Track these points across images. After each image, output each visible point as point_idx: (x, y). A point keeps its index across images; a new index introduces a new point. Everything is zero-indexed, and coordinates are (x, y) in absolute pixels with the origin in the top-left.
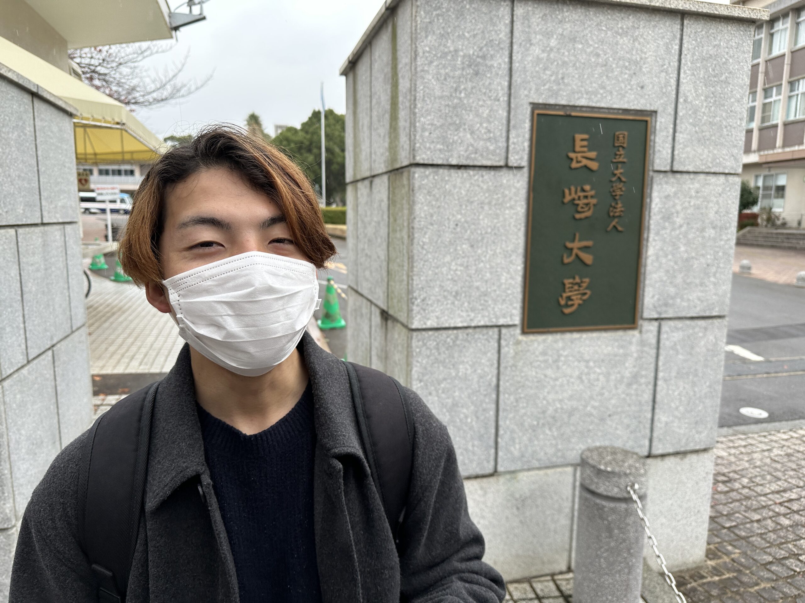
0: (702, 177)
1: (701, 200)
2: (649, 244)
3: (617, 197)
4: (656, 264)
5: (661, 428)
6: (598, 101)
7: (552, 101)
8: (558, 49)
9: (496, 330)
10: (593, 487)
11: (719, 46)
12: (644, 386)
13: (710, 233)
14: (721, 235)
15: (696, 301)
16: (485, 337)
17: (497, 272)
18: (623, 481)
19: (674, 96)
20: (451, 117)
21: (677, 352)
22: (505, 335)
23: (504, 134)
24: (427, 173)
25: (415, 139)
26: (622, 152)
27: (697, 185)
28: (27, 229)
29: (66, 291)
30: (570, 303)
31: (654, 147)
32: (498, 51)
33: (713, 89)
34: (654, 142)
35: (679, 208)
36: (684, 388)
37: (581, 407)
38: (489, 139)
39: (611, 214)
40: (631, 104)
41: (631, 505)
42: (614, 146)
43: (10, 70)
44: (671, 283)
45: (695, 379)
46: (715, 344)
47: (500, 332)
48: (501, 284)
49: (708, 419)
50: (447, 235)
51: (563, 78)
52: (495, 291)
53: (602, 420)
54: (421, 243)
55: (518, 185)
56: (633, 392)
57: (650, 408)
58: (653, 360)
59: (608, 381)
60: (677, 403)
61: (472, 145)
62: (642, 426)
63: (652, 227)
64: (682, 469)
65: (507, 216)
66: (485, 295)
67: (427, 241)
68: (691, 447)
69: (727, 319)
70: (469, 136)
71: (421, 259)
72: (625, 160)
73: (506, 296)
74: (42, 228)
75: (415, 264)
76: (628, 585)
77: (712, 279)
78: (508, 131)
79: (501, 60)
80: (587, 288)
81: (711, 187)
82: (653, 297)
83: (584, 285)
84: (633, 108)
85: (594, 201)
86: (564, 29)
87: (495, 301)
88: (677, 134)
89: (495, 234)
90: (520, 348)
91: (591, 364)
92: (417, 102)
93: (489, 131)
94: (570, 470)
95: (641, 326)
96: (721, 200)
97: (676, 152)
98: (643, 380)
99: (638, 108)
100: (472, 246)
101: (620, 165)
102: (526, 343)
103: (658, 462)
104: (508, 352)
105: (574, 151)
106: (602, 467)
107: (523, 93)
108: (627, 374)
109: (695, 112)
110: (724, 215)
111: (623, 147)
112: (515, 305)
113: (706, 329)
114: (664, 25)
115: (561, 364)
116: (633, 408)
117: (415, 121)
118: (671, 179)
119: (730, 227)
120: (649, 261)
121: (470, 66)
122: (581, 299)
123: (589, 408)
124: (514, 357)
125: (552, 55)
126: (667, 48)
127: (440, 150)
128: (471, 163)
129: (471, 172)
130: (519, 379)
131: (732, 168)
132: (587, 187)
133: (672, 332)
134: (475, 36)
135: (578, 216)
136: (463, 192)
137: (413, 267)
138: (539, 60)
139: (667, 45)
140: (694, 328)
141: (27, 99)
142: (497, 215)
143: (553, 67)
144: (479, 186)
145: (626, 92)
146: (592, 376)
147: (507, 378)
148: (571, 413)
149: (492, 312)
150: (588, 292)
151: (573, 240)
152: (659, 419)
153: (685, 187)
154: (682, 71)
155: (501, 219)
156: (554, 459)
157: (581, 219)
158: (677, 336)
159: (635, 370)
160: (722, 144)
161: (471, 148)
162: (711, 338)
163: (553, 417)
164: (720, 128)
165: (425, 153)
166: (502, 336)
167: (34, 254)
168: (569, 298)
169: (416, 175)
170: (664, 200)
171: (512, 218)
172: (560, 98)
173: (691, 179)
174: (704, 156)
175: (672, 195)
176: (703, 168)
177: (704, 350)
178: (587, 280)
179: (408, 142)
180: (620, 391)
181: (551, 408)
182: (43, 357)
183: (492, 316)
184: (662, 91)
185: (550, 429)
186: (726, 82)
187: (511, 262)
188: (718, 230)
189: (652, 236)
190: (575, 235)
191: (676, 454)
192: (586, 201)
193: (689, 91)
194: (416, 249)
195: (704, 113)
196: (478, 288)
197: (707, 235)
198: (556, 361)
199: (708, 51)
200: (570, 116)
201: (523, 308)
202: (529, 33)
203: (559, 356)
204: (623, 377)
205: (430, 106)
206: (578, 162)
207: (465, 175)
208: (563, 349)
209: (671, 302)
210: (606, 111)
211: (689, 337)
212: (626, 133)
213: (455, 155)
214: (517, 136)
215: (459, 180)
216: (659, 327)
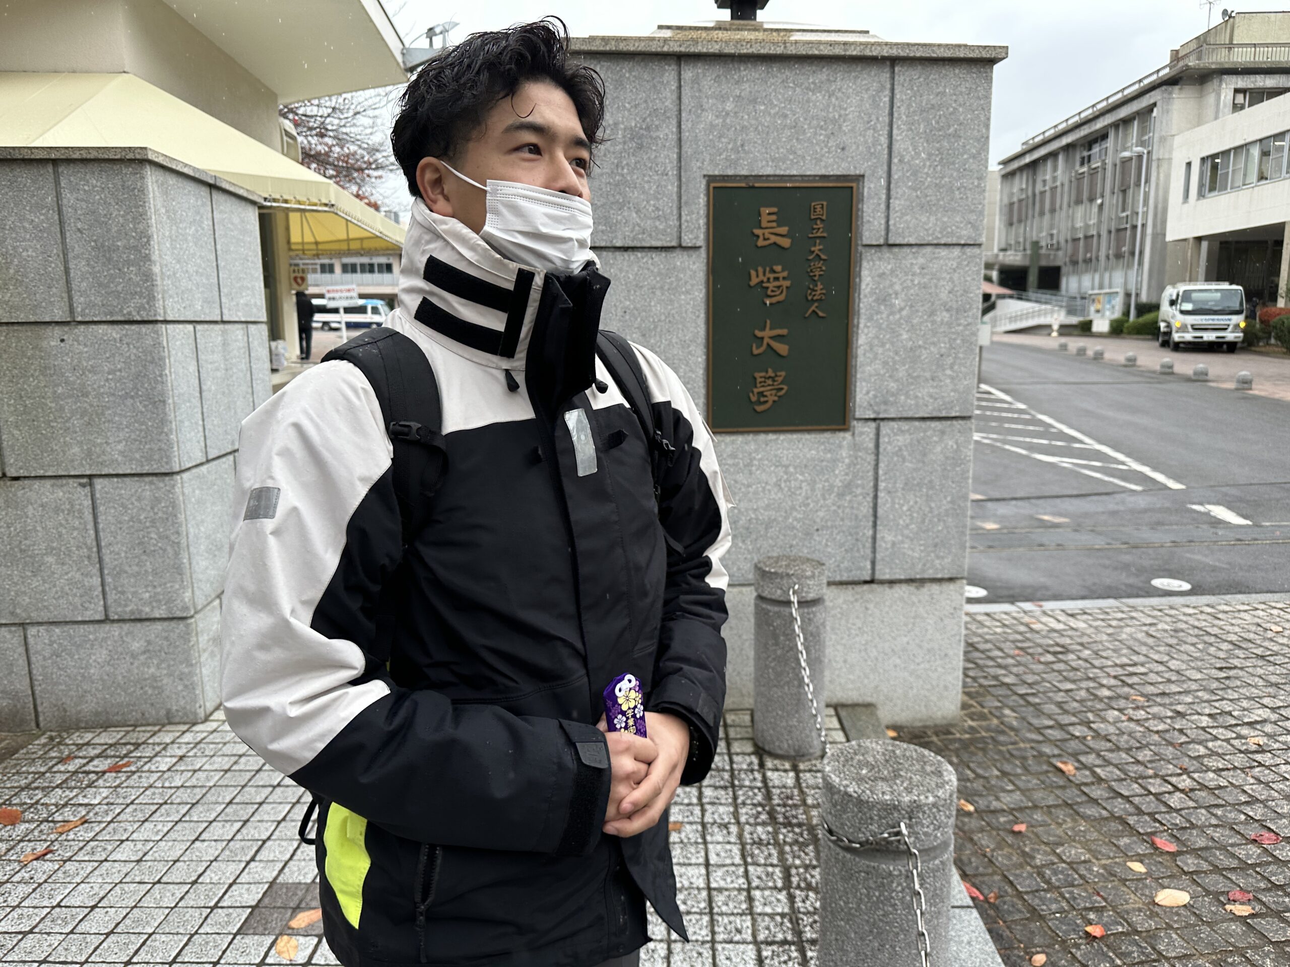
0: (929, 249)
1: (928, 277)
2: (859, 331)
3: (816, 278)
4: (870, 355)
5: (887, 549)
6: (787, 168)
7: (730, 172)
8: (736, 113)
10: (765, 593)
11: (943, 93)
12: (860, 498)
13: (943, 316)
14: (957, 319)
15: (927, 398)
18: (785, 583)
19: (886, 156)
20: (613, 196)
21: (904, 460)
23: (675, 212)
26: (820, 225)
27: (921, 260)
28: (206, 326)
29: (249, 396)
30: (762, 399)
31: (862, 217)
32: (664, 121)
33: (938, 145)
34: (863, 212)
35: (897, 287)
36: (916, 502)
37: (780, 519)
38: (658, 218)
39: (810, 298)
40: (830, 169)
41: (787, 607)
42: (811, 219)
43: (186, 165)
44: (890, 377)
45: (931, 492)
46: (958, 451)
49: (952, 542)
51: (742, 145)
53: (807, 534)
55: (694, 267)
56: (846, 504)
57: (870, 524)
58: (871, 468)
59: (813, 490)
60: (908, 520)
61: (639, 225)
62: (860, 545)
63: (862, 311)
64: (920, 601)
65: (683, 302)
68: (929, 574)
69: (973, 421)
70: (634, 215)
72: (825, 235)
74: (221, 326)
77: (949, 372)
78: (680, 208)
79: (668, 131)
80: (782, 383)
81: (942, 262)
82: (868, 393)
83: (780, 379)
84: (832, 173)
85: (787, 283)
86: (742, 90)
88: (892, 201)
91: (791, 469)
93: (658, 209)
95: (854, 427)
96: (956, 276)
97: (891, 222)
98: (859, 491)
99: (839, 173)
100: (644, 335)
101: (818, 241)
103: (886, 590)
105: (761, 228)
107: (694, 165)
108: (838, 482)
109: (915, 173)
110: (962, 295)
111: (822, 220)
113: (943, 432)
114: (869, 75)
115: (753, 468)
116: (848, 523)
118: (886, 253)
120: (860, 352)
121: (632, 139)
122: (775, 395)
123: (790, 520)
125: (728, 121)
126: (874, 101)
127: (602, 231)
128: (639, 245)
129: (639, 255)
131: (969, 238)
132: (778, 268)
133: (895, 434)
134: (636, 106)
135: (767, 301)
136: (631, 277)
138: (712, 126)
139: (873, 97)
140: (925, 431)
141: (204, 191)
143: (731, 134)
144: (648, 269)
145: (823, 156)
146: (793, 484)
148: (768, 525)
150: (785, 387)
151: (763, 329)
152: (883, 538)
153: (907, 263)
154: (895, 126)
155: (676, 305)
157: (771, 305)
158: (901, 440)
159: (848, 478)
160: (954, 210)
161: (637, 228)
162: (951, 443)
163: (748, 529)
164: (951, 190)
167: (213, 352)
170: (877, 279)
171: (689, 303)
172: (739, 168)
173: (914, 253)
174: (930, 225)
175: (888, 272)
176: (929, 239)
177: (941, 457)
178: (783, 374)
180: (829, 502)
182: (224, 459)
184: (869, 152)
185: (743, 541)
186: (956, 135)
189: (863, 322)
190: (764, 323)
191: (910, 581)
192: (777, 283)
193: (905, 150)
195: (927, 174)
197: (938, 319)
199: (928, 100)
200: (753, 187)
202: (700, 97)
203: (752, 459)
204: (832, 486)
207: (632, 258)
208: (756, 451)
209: (892, 399)
210: (799, 178)
211: (919, 442)
212: (825, 203)
213: (620, 236)
214: (691, 213)
215: (625, 263)
216: (878, 430)
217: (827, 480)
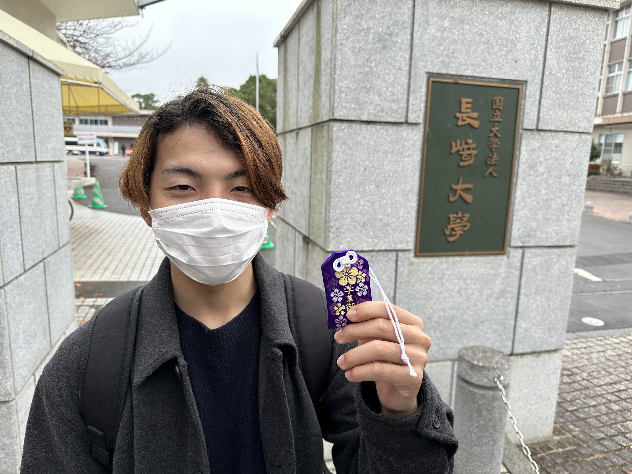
0: (561, 134)
1: (560, 153)
2: (517, 188)
3: (493, 150)
4: (522, 204)
5: (522, 333)
6: (480, 72)
7: (444, 71)
8: (450, 29)
9: (394, 253)
10: (467, 378)
11: (578, 29)
12: (509, 300)
13: (566, 179)
14: (574, 181)
15: (553, 233)
16: (386, 259)
17: (396, 207)
18: (491, 374)
19: (541, 69)
20: (363, 82)
21: (536, 274)
22: (401, 257)
23: (405, 97)
24: (343, 127)
25: (334, 99)
26: (498, 113)
27: (557, 141)
28: (24, 166)
29: (54, 216)
30: (453, 233)
31: (524, 110)
32: (402, 30)
33: (572, 64)
34: (524, 106)
35: (542, 159)
36: (541, 302)
37: (459, 315)
38: (393, 101)
39: (488, 163)
40: (507, 75)
41: (497, 393)
42: (492, 109)
43: (11, 38)
44: (534, 219)
45: (550, 295)
46: (567, 268)
47: (397, 255)
48: (399, 217)
49: (559, 326)
50: (358, 177)
51: (453, 53)
52: (394, 222)
53: (476, 325)
54: (337, 183)
55: (415, 138)
56: (500, 304)
57: (514, 317)
58: (517, 279)
59: (481, 295)
60: (535, 313)
61: (379, 105)
62: (506, 331)
63: (520, 174)
64: (537, 365)
65: (406, 163)
66: (387, 226)
67: (342, 181)
68: (545, 348)
69: (576, 248)
70: (377, 98)
71: (337, 196)
72: (500, 120)
73: (404, 227)
74: (35, 165)
75: (332, 200)
76: (492, 454)
77: (566, 216)
78: (408, 94)
79: (405, 37)
80: (467, 221)
81: (568, 143)
82: (519, 229)
83: (465, 219)
84: (508, 78)
85: (475, 152)
86: (455, 13)
87: (394, 231)
88: (542, 100)
89: (396, 177)
90: (413, 268)
91: (469, 281)
92: (336, 69)
93: (393, 94)
94: (449, 364)
95: (509, 252)
96: (575, 153)
97: (541, 115)
98: (509, 295)
99: (512, 78)
100: (377, 186)
101: (496, 124)
102: (418, 264)
103: (519, 358)
104: (404, 271)
105: (460, 112)
106: (475, 363)
107: (421, 64)
108: (497, 290)
109: (557, 83)
110: (578, 166)
111: (499, 110)
112: (410, 234)
113: (560, 256)
114: (536, 11)
115: (444, 281)
116: (500, 317)
117: (334, 84)
118: (537, 135)
119: (582, 175)
120: (517, 201)
121: (379, 41)
122: (462, 230)
123: (465, 316)
124: (408, 275)
125: (445, 34)
126: (537, 30)
127: (354, 109)
128: (378, 120)
129: (378, 127)
130: (411, 292)
131: (585, 128)
132: (470, 141)
133: (533, 257)
134: (384, 17)
135: (462, 164)
136: (371, 143)
137: (330, 202)
138: (434, 37)
139: (537, 27)
140: (550, 255)
141: (24, 61)
142: (398, 162)
143: (446, 44)
144: (384, 138)
145: (503, 65)
146: (469, 291)
147: (402, 291)
148: (451, 320)
149: (391, 239)
150: (468, 225)
151: (458, 183)
152: (520, 325)
153: (548, 142)
154: (548, 49)
155: (401, 165)
156: (437, 355)
157: (464, 167)
158: (537, 261)
159: (503, 287)
160: (578, 109)
161: (378, 108)
162: (564, 263)
163: (437, 323)
164: (577, 96)
165: (342, 111)
166: (399, 258)
167: (29, 186)
168: (453, 229)
169: (334, 129)
170: (530, 152)
171: (409, 164)
172: (450, 69)
173: (553, 136)
174: (564, 118)
175: (537, 148)
176: (562, 128)
177: (557, 272)
178: (467, 215)
179: (328, 102)
180: (490, 303)
181: (435, 315)
182: (37, 267)
183: (392, 242)
184: (531, 65)
185: (435, 332)
186: (583, 59)
187: (408, 200)
188: (572, 177)
189: (520, 181)
190: (459, 179)
191: (533, 353)
192: (468, 152)
193: (554, 65)
194: (333, 188)
195: (564, 83)
196: (381, 220)
197: (563, 181)
198: (441, 279)
199: (569, 33)
200: (458, 83)
201: (416, 236)
202: (427, 15)
203: (444, 275)
204: (493, 292)
205: (347, 73)
206: (463, 120)
207: (373, 129)
208: (447, 269)
209: (533, 233)
210: (487, 80)
211: (546, 262)
212: (502, 98)
213: (366, 113)
214: (416, 99)
215: (368, 133)
216: (523, 254)
217: (490, 289)
